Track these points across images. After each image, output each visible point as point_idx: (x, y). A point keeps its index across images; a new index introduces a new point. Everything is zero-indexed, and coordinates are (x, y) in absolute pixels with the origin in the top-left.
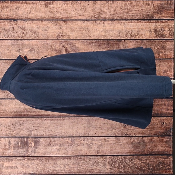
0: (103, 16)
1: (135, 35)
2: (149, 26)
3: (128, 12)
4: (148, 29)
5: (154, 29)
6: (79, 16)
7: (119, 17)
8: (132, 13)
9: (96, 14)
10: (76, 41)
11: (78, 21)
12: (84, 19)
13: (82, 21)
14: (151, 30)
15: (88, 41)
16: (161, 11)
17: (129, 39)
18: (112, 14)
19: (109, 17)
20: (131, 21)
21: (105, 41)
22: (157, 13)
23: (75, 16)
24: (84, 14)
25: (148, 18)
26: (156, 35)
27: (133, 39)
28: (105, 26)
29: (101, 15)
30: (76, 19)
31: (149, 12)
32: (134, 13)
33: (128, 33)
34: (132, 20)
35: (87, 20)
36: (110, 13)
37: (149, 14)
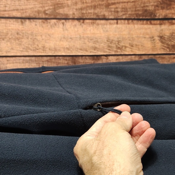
0: (61, 11)
1: (126, 47)
2: (148, 31)
3: (108, 6)
4: (147, 36)
5: (158, 36)
6: (14, 10)
7: (92, 14)
8: (117, 8)
9: (48, 8)
10: (8, 58)
11: (11, 20)
12: (24, 16)
13: (19, 20)
14: (153, 37)
15: (33, 58)
16: (167, 4)
17: (113, 53)
18: (79, 8)
19: (74, 14)
20: (115, 21)
21: (68, 58)
22: (161, 7)
23: (5, 11)
24: (24, 7)
25: (146, 16)
26: (164, 46)
27: (122, 53)
28: (67, 30)
29: (58, 9)
30: (7, 16)
31: (147, 6)
32: (120, 6)
33: (111, 43)
34: (117, 19)
35: (29, 18)
36: (75, 7)
37: (148, 8)
